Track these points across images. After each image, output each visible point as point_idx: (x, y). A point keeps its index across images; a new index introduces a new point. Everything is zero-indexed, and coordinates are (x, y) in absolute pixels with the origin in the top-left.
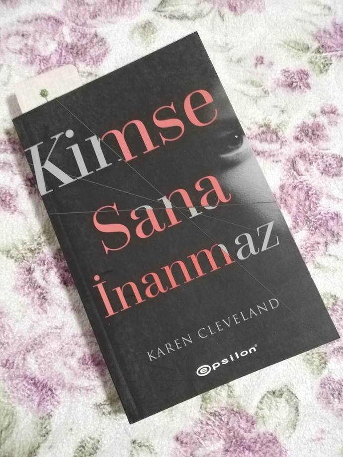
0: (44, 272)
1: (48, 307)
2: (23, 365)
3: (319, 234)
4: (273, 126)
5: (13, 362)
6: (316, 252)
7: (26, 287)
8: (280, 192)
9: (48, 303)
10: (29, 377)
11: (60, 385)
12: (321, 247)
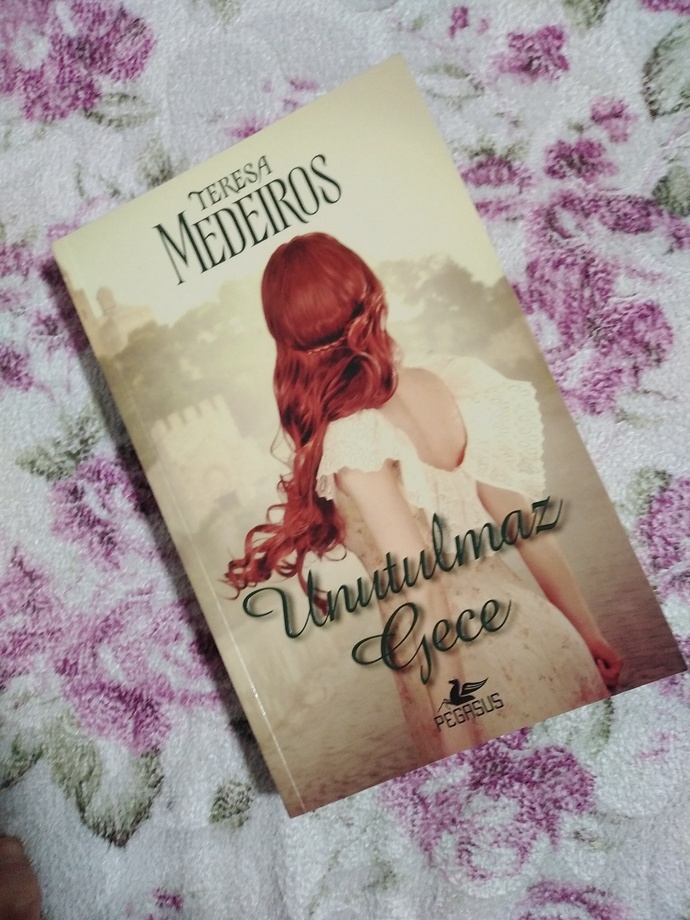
0: (102, 494)
1: (121, 558)
2: (95, 667)
3: (619, 353)
4: (499, 152)
5: (76, 663)
6: (615, 388)
7: (75, 524)
8: (528, 279)
9: (119, 549)
10: (107, 686)
11: (164, 695)
12: (626, 378)
